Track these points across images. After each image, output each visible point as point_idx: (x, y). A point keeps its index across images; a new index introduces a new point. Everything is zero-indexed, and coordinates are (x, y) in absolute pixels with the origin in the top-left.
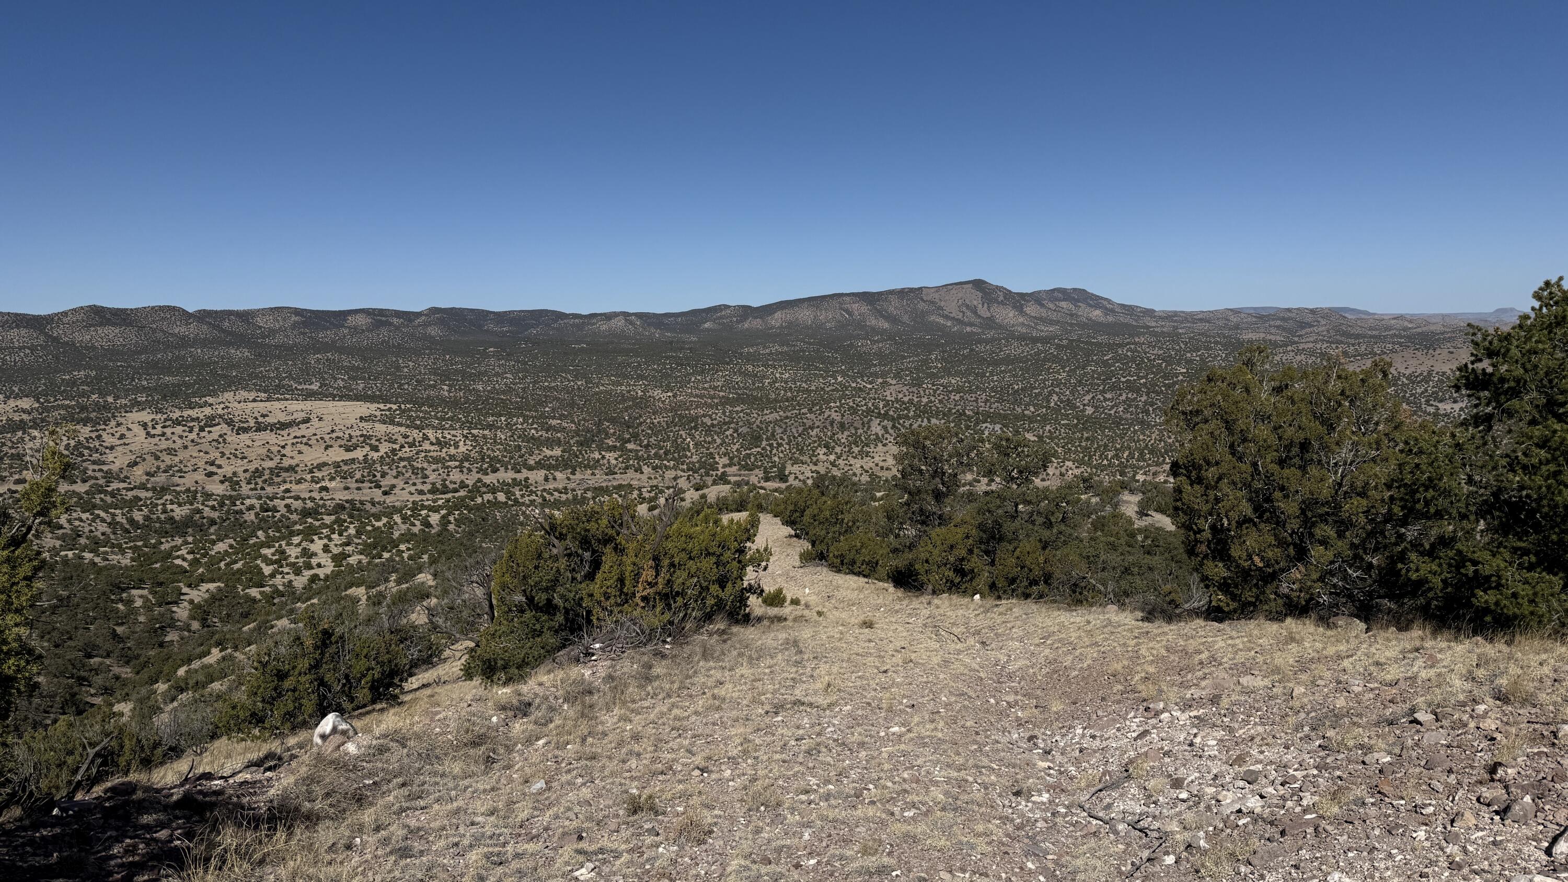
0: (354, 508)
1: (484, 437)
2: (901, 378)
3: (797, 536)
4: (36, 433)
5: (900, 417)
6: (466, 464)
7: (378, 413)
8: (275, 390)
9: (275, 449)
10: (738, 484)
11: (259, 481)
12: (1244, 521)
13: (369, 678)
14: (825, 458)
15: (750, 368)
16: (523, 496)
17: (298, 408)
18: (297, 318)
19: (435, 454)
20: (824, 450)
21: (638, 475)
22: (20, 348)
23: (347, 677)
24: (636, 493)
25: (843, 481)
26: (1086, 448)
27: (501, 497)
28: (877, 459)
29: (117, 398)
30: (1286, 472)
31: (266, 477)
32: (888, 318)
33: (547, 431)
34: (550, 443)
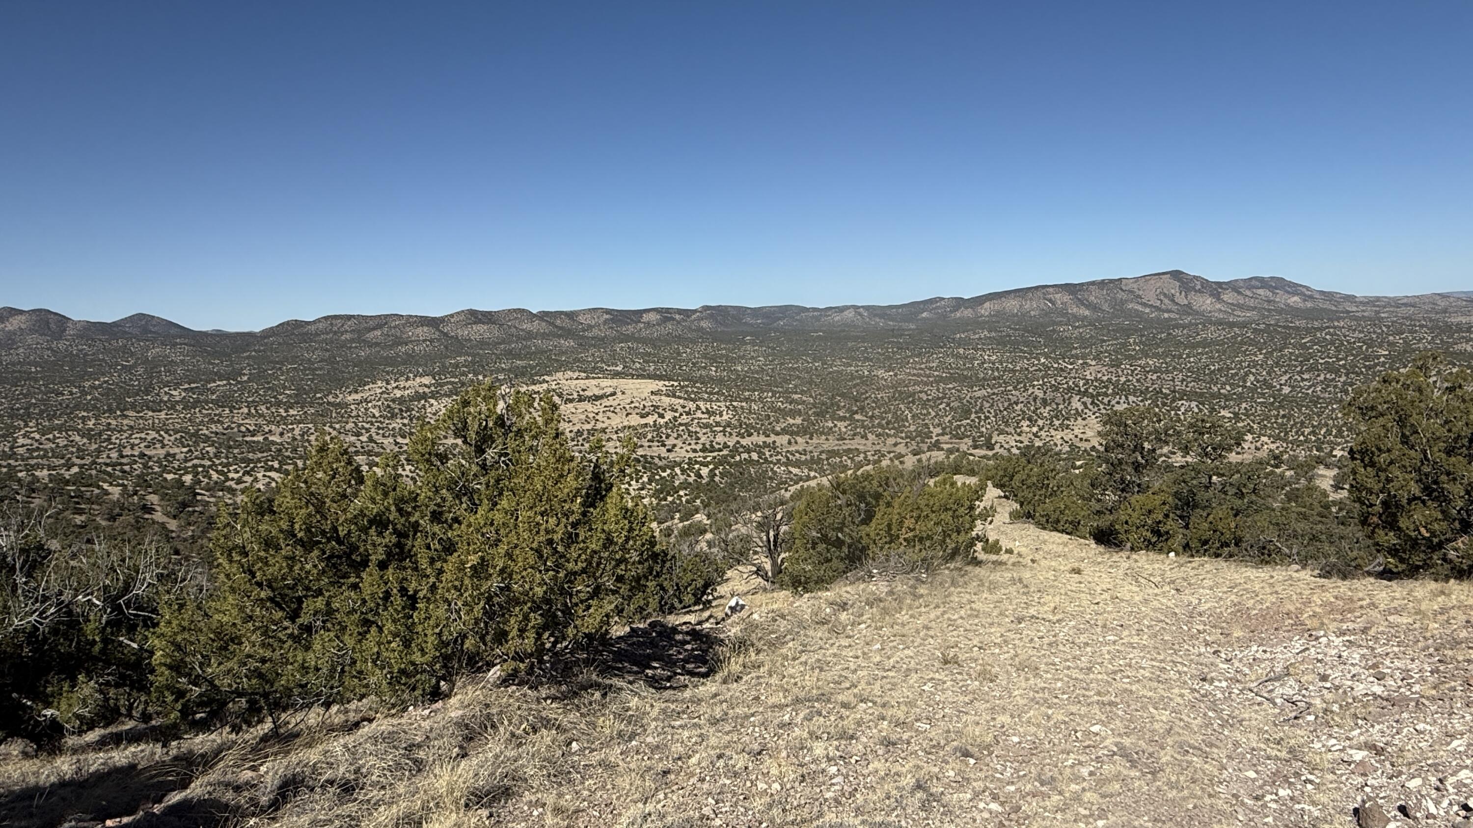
0: (646, 462)
1: (742, 407)
2: (1100, 360)
3: (1006, 497)
4: (432, 401)
5: (1099, 394)
6: (728, 429)
7: (664, 389)
8: (591, 371)
9: (591, 415)
10: (950, 451)
11: (580, 439)
12: (1412, 499)
13: (693, 586)
14: (1028, 429)
15: (961, 351)
16: (771, 456)
17: (608, 384)
18: (608, 316)
19: (704, 421)
20: (1028, 423)
21: (863, 441)
22: (424, 341)
23: (677, 585)
24: (862, 455)
25: (1045, 451)
26: (1283, 424)
27: (755, 456)
28: (1076, 432)
29: (485, 376)
30: (1453, 459)
31: (585, 436)
32: (1089, 306)
33: (791, 403)
34: (793, 414)
